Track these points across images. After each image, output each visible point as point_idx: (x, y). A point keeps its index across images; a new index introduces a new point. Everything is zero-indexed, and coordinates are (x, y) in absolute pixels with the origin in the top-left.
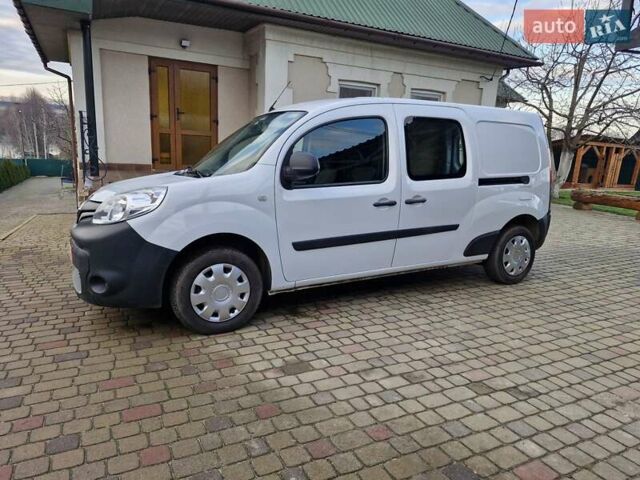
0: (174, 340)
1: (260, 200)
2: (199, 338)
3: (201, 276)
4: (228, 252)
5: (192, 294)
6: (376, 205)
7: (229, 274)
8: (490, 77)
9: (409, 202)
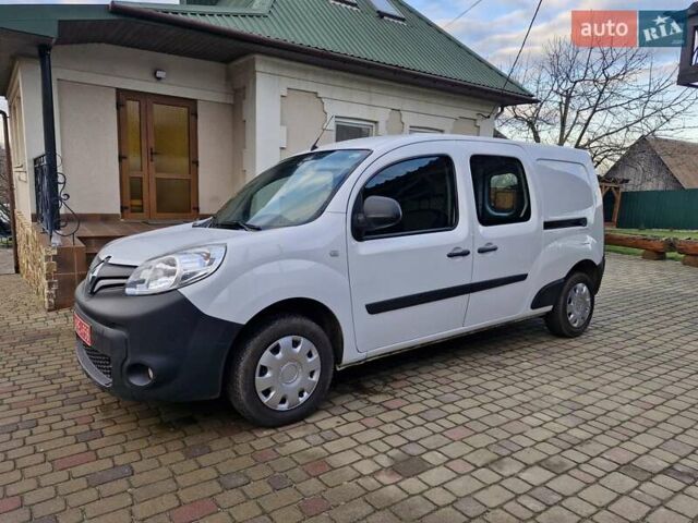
0: (236, 438)
1: (332, 256)
2: (265, 433)
3: (267, 353)
4: (297, 321)
5: (257, 377)
6: (450, 256)
7: (299, 348)
8: (486, 115)
9: (481, 251)
